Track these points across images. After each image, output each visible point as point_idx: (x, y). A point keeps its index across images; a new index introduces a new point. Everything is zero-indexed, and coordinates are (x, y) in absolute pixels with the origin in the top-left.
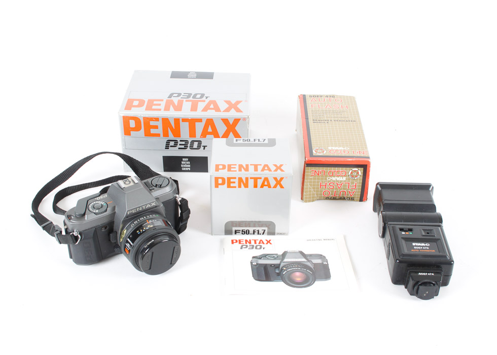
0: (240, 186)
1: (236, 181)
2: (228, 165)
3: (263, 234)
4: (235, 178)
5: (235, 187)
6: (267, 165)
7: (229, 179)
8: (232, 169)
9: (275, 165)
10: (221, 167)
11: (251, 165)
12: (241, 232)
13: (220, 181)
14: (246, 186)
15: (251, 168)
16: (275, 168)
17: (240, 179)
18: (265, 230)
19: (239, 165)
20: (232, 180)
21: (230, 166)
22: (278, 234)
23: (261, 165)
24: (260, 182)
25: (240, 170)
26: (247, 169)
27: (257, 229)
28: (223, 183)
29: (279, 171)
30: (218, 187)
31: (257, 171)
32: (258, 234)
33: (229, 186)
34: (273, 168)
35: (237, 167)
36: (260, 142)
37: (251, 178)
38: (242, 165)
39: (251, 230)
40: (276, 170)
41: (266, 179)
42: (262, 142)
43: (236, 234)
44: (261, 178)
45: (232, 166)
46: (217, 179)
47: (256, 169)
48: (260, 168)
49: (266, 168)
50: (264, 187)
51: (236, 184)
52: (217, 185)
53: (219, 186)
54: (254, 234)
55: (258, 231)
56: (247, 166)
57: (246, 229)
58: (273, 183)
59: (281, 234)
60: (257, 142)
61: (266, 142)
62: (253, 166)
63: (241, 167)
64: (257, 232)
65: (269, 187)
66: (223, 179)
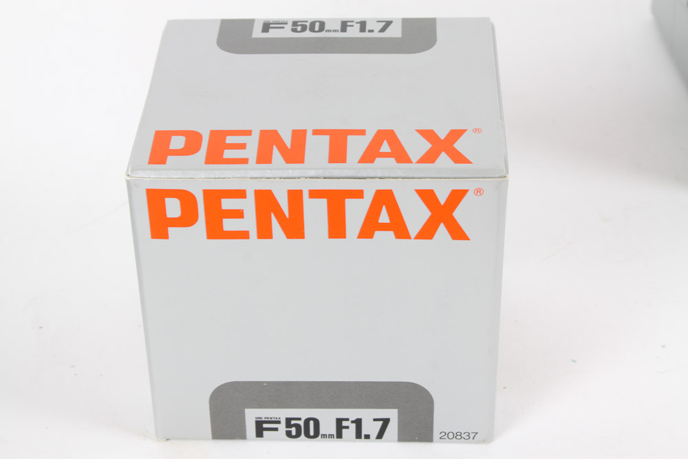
0: (265, 232)
1: (248, 205)
2: (214, 134)
3: (380, 435)
4: (241, 194)
5: (244, 235)
6: (387, 135)
7: (213, 197)
8: (228, 154)
9: (428, 134)
10: (178, 143)
11: (316, 132)
12: (282, 427)
13: (173, 208)
14: (295, 228)
15: (317, 148)
16: (426, 146)
17: (265, 200)
18: (386, 422)
19: (263, 133)
20: (227, 204)
21: (218, 139)
22: (445, 436)
23: (362, 132)
24: (356, 212)
25: (264, 157)
26: (295, 154)
27: (352, 414)
28: (187, 219)
29: (444, 159)
30: (165, 236)
31: (343, 160)
32: (358, 435)
33: (215, 231)
34: (416, 147)
35: (253, 143)
36: (366, 35)
37: (314, 194)
38: (275, 132)
39: (327, 418)
40: (429, 158)
41: (385, 199)
42: (376, 35)
43: (259, 434)
44: (358, 194)
45: (230, 140)
46: (156, 199)
47: (337, 154)
48: (356, 147)
49: (385, 148)
50: (377, 234)
51: (249, 223)
52: (160, 226)
53: (171, 230)
54: (339, 435)
55: (358, 422)
56: (299, 136)
57: (303, 414)
58: (416, 214)
59: (457, 436)
60: (354, 32)
61: (395, 32)
62: (326, 138)
63: (269, 139)
64: (353, 427)
65: (398, 236)
66: (186, 199)
